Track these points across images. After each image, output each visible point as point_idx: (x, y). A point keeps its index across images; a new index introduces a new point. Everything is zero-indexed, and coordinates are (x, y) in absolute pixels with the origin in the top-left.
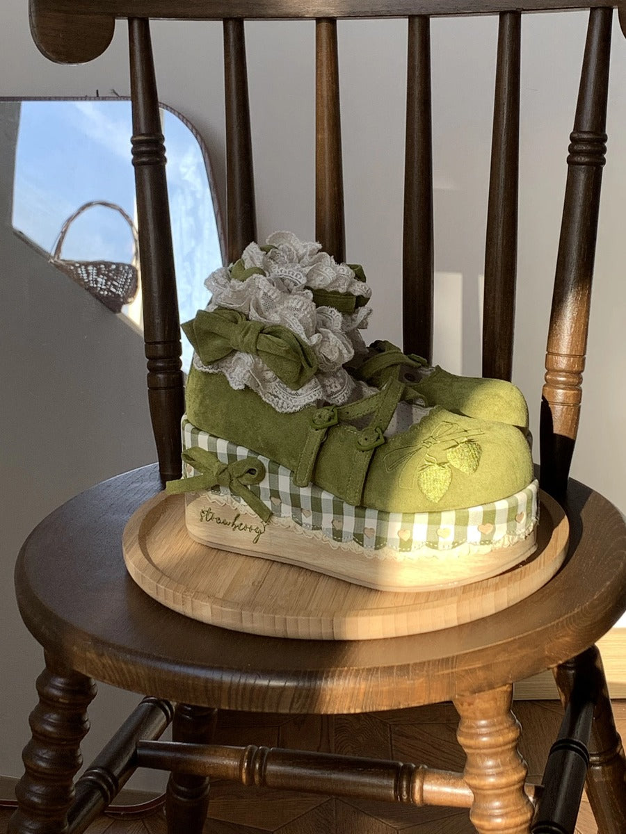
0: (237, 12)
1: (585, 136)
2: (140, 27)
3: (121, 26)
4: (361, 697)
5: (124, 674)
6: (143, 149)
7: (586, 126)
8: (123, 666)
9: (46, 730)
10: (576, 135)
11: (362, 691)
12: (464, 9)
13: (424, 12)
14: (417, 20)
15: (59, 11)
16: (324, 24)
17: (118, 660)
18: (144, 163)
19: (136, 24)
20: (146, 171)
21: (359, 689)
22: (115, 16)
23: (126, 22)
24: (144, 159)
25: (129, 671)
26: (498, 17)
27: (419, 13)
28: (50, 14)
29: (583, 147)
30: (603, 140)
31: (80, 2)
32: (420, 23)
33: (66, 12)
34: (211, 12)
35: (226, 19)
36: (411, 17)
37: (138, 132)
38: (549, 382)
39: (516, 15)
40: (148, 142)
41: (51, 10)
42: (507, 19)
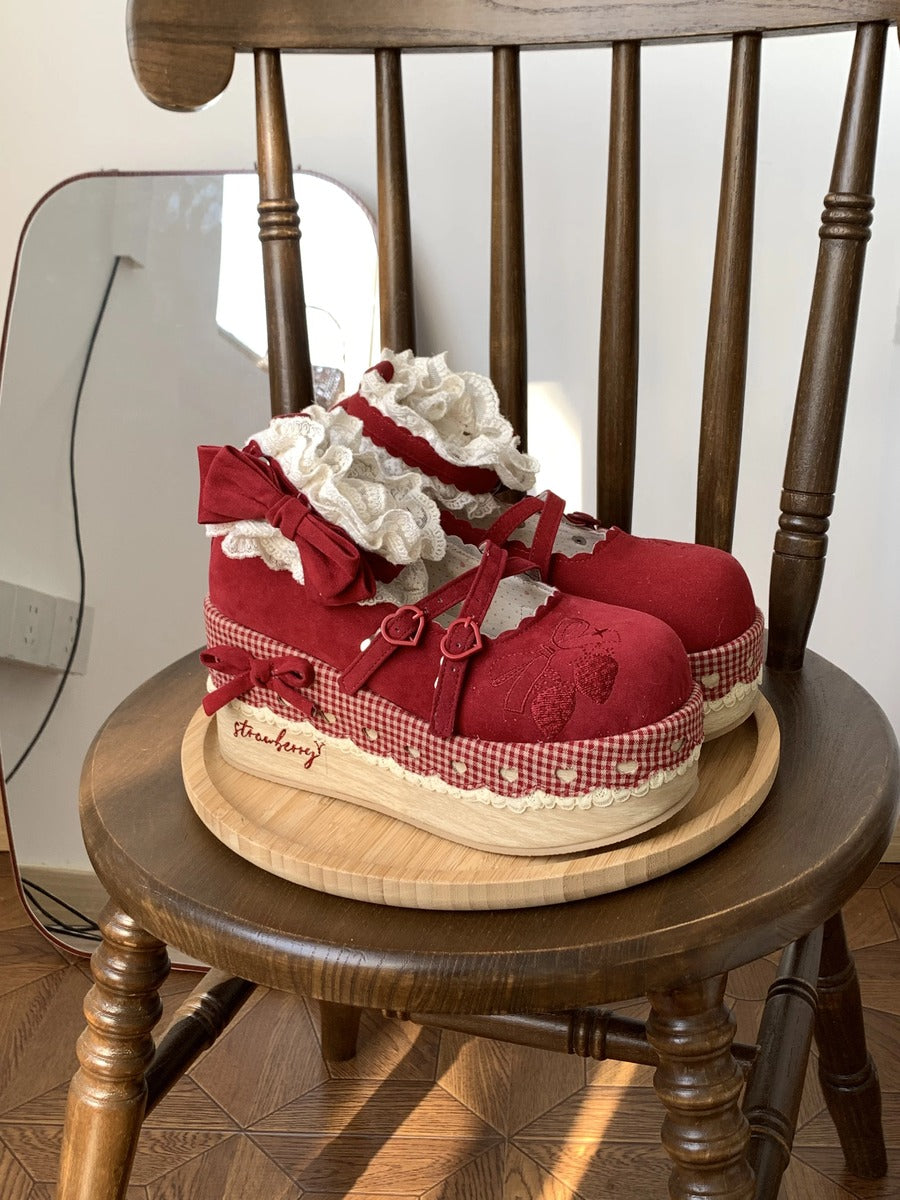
0: (392, 40)
1: (844, 199)
2: (269, 61)
3: (244, 62)
4: (508, 995)
6: (274, 218)
7: (846, 185)
10: (832, 198)
11: (509, 987)
12: (686, 30)
13: (633, 36)
14: (623, 48)
15: (165, 40)
16: (503, 54)
18: (271, 238)
19: (263, 57)
20: (276, 248)
21: (506, 983)
22: (235, 49)
23: (251, 57)
24: (275, 232)
26: (730, 44)
27: (627, 38)
28: (152, 43)
29: (841, 214)
30: (869, 205)
31: (190, 27)
32: (628, 52)
33: (173, 41)
34: (357, 40)
35: (378, 52)
36: (616, 44)
37: (264, 197)
38: (785, 527)
39: (755, 37)
40: (277, 210)
41: (153, 38)
42: (743, 43)
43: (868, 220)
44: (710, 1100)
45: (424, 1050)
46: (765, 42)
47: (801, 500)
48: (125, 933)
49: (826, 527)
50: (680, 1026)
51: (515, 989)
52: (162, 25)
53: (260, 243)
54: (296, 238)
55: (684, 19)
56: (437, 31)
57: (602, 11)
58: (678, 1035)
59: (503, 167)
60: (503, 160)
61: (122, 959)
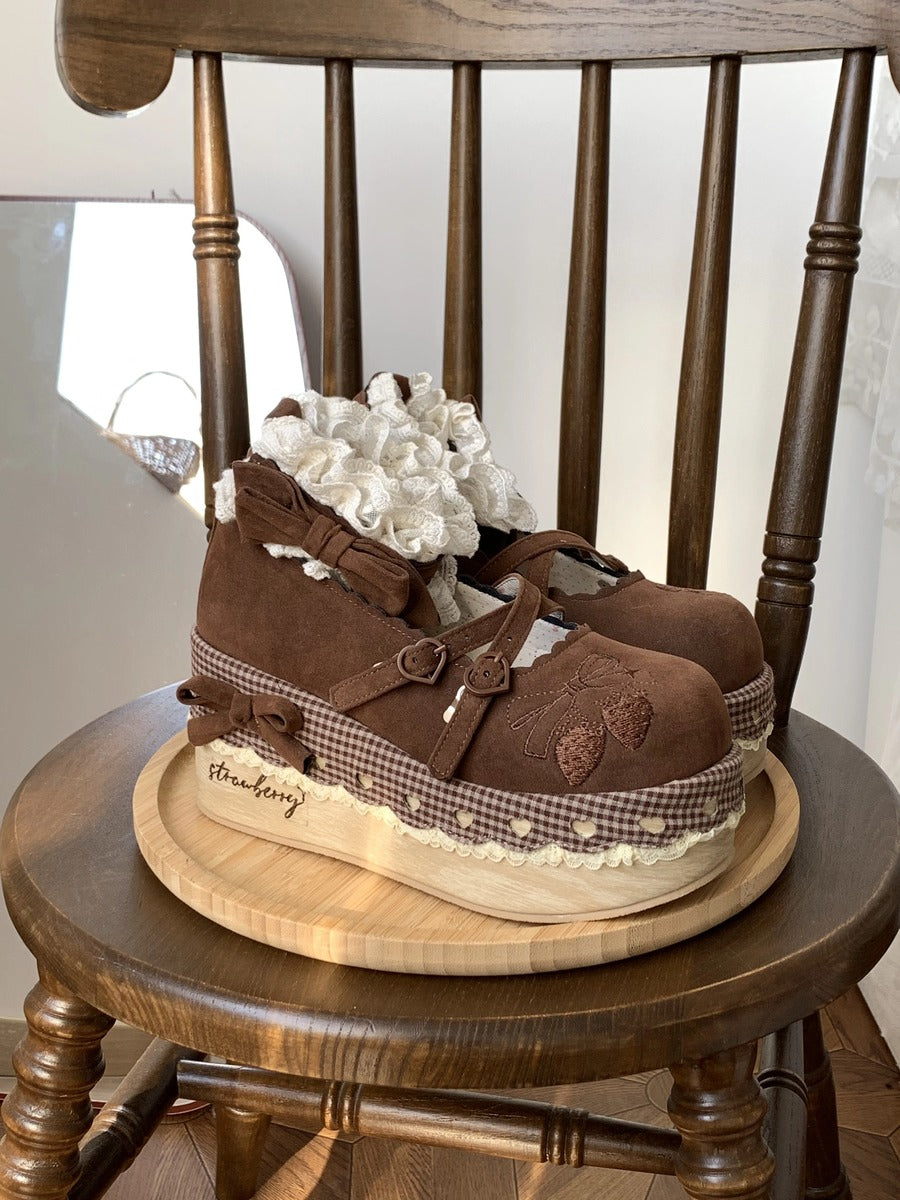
0: (346, 51)
1: (832, 229)
2: (210, 66)
3: (183, 66)
4: (534, 1063)
5: (154, 1013)
6: (211, 234)
7: (833, 214)
8: (153, 1000)
9: (36, 1077)
10: (820, 228)
11: (536, 1055)
12: (663, 52)
13: (605, 56)
14: (594, 69)
15: (97, 37)
16: (464, 70)
17: (145, 991)
18: (209, 255)
19: (204, 62)
20: (213, 266)
21: (533, 1051)
22: (174, 50)
23: (190, 61)
24: (212, 249)
25: (162, 1009)
26: (707, 69)
27: (600, 58)
28: (84, 39)
29: (829, 244)
30: (857, 236)
31: (127, 26)
32: (598, 73)
33: (107, 38)
34: (309, 48)
35: (328, 62)
36: (585, 65)
37: (200, 212)
38: (769, 573)
39: (735, 61)
40: (217, 226)
41: (85, 34)
42: (722, 68)
43: (856, 252)
44: (743, 1184)
45: (334, 1185)
46: (745, 69)
47: (787, 545)
48: (57, 1022)
49: (812, 573)
50: (708, 1101)
51: (543, 1057)
52: (95, 21)
53: (194, 262)
54: (235, 257)
55: (660, 41)
56: (396, 43)
57: (573, 30)
58: (706, 1111)
59: (462, 191)
60: (462, 183)
61: (53, 1052)
